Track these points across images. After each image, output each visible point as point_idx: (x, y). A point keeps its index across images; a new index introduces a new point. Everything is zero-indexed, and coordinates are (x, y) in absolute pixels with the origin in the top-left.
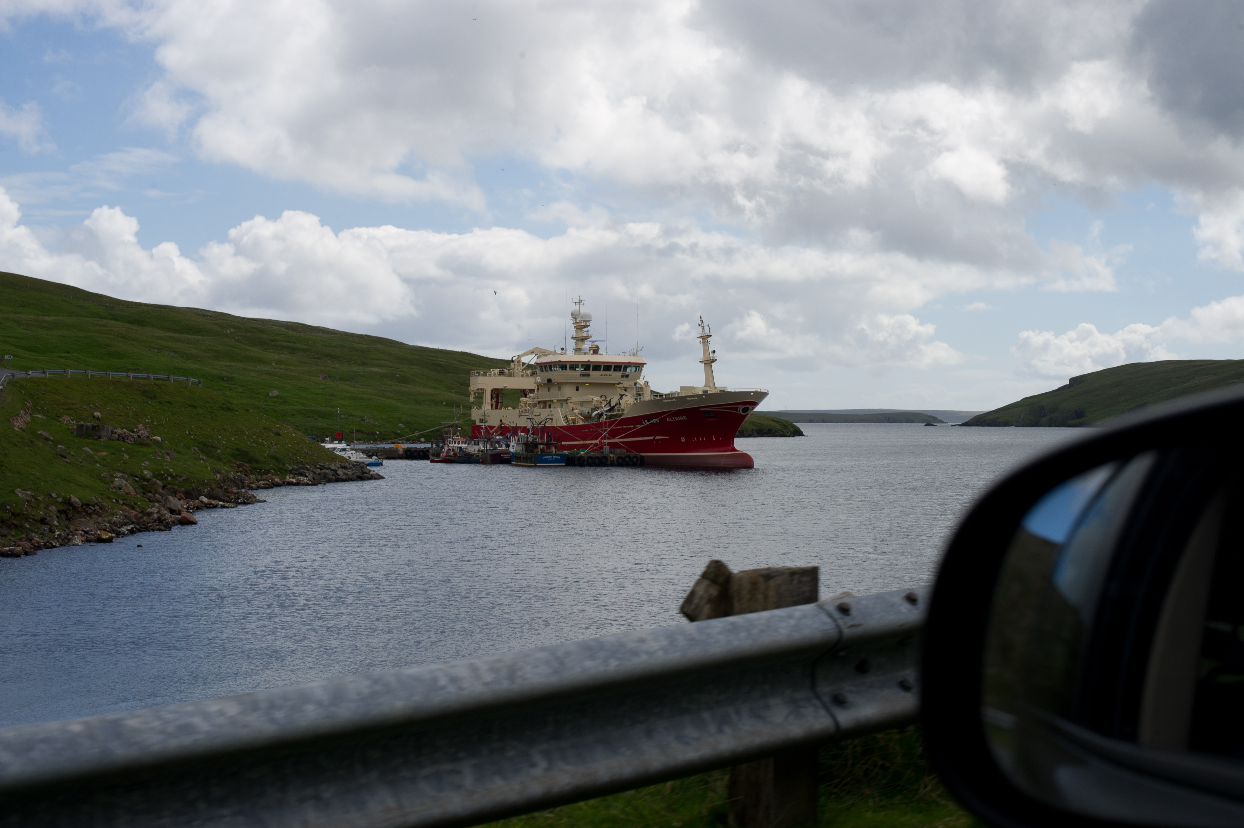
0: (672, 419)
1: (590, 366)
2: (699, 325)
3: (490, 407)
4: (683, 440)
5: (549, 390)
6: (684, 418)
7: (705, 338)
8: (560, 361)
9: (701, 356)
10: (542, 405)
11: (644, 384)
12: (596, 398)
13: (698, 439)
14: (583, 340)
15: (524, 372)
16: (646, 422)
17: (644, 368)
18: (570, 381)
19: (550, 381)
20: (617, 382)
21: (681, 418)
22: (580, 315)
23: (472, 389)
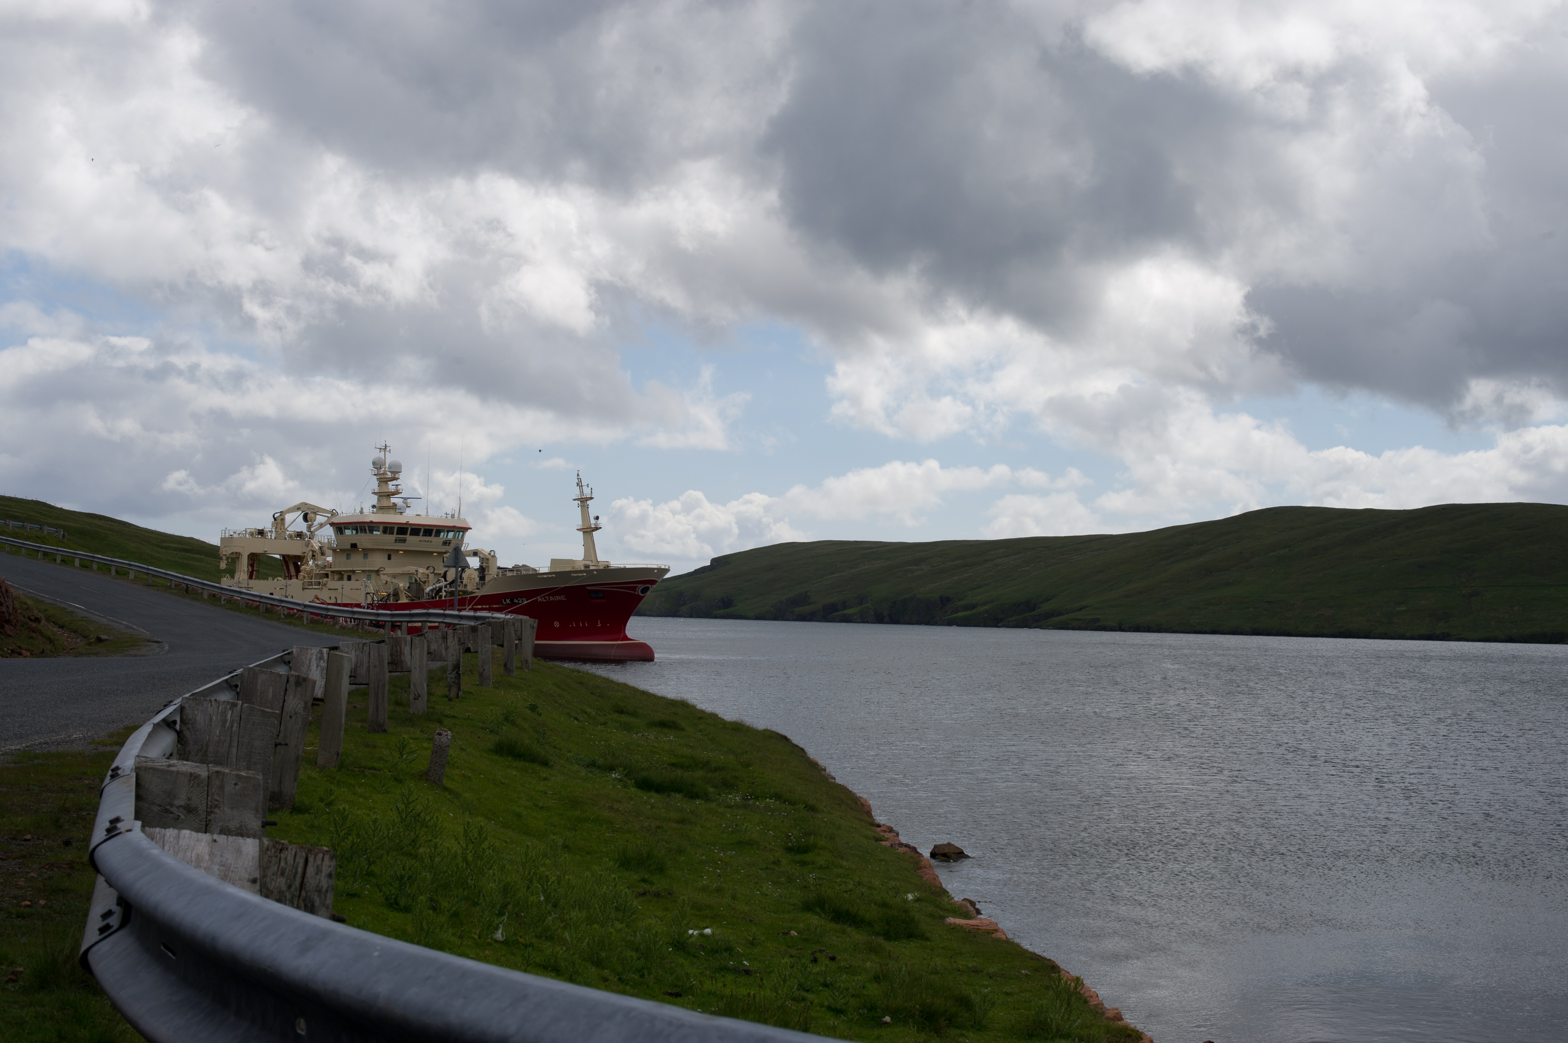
0: (545, 599)
1: (407, 529)
2: (578, 484)
3: (246, 575)
4: (557, 624)
5: (348, 557)
6: (563, 598)
7: (584, 501)
8: (372, 522)
9: (579, 522)
10: (336, 577)
11: (490, 554)
12: (421, 570)
13: (578, 624)
14: (389, 495)
15: (288, 533)
16: (508, 601)
17: (468, 534)
18: (381, 547)
19: (354, 546)
20: (444, 551)
21: (558, 598)
22: (385, 464)
23: (224, 553)
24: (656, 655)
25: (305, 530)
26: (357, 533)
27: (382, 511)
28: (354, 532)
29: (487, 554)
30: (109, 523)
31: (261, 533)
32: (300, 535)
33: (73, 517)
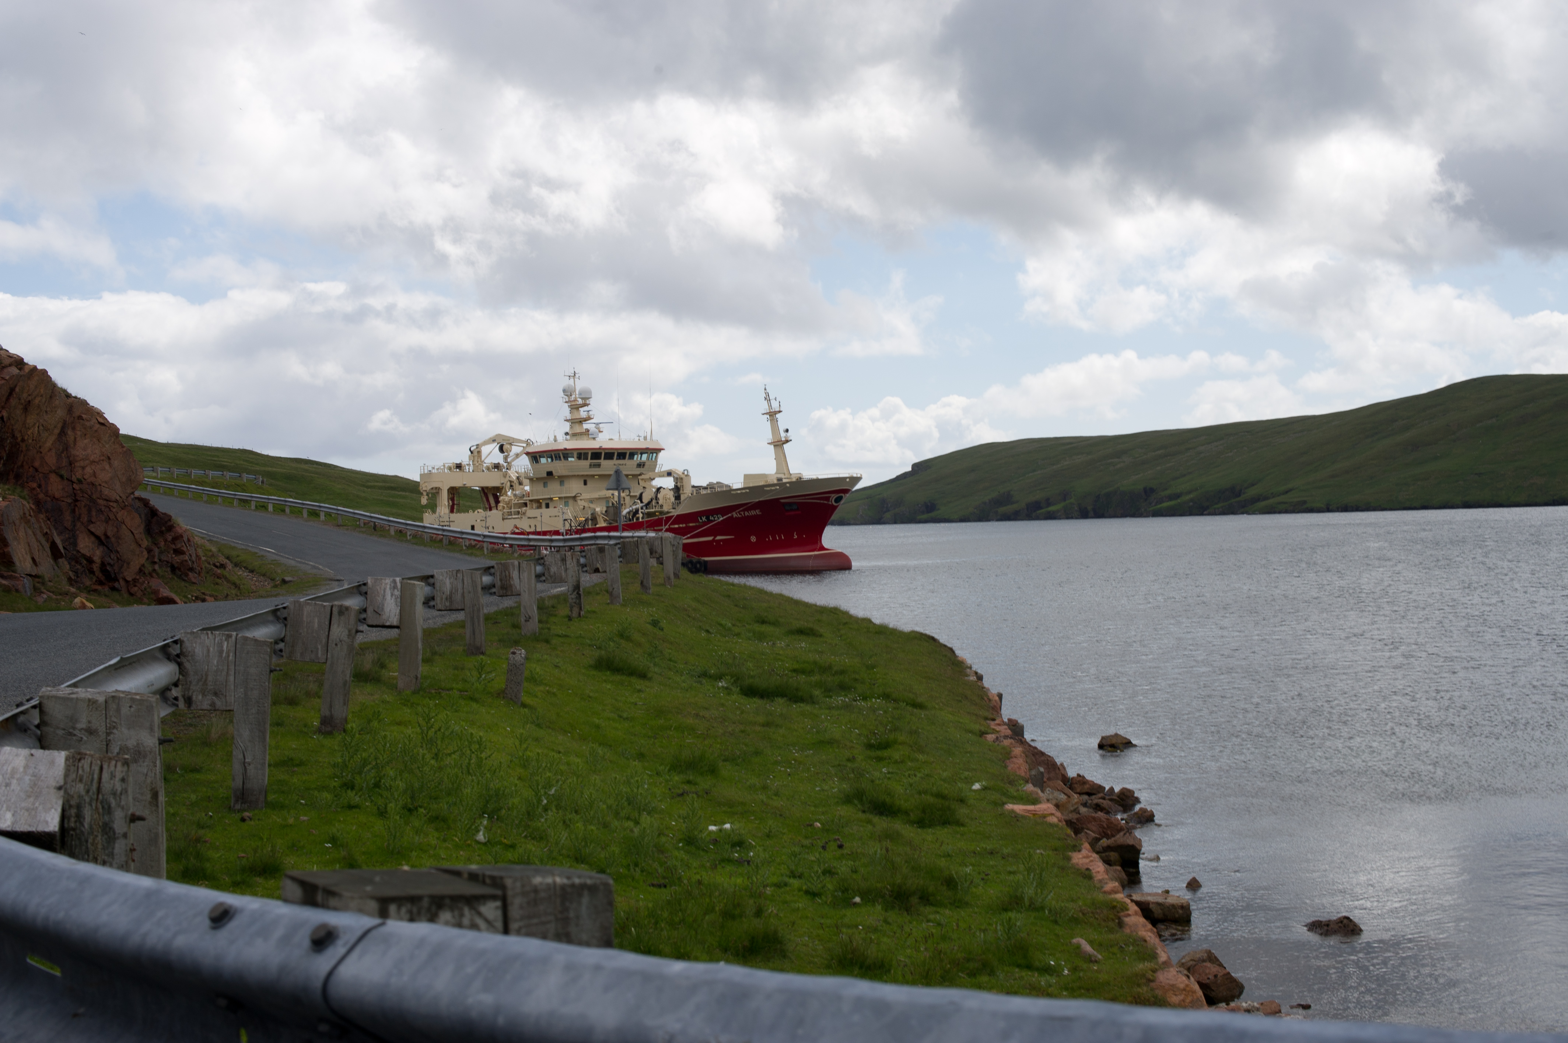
0: (740, 514)
1: (601, 453)
2: (765, 399)
3: (447, 511)
4: (753, 539)
5: (545, 485)
6: (758, 512)
7: (772, 415)
8: (566, 449)
9: (769, 436)
10: (535, 505)
11: (683, 473)
13: (774, 538)
14: (581, 421)
15: (485, 465)
16: (704, 519)
17: (661, 454)
18: (576, 473)
19: (550, 474)
20: (638, 473)
21: (753, 513)
22: (575, 391)
23: (424, 489)
24: (853, 564)
25: (502, 462)
26: (552, 460)
27: (575, 438)
28: (549, 460)
29: (680, 473)
30: (315, 466)
31: (459, 466)
32: (497, 466)
33: (280, 463)
